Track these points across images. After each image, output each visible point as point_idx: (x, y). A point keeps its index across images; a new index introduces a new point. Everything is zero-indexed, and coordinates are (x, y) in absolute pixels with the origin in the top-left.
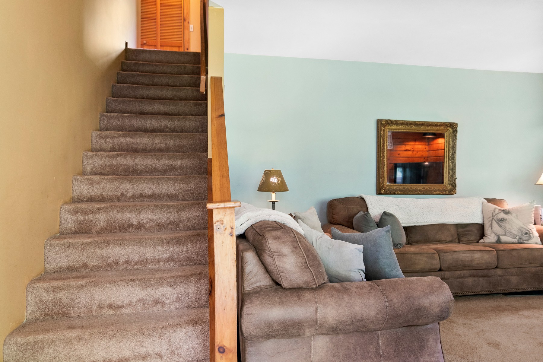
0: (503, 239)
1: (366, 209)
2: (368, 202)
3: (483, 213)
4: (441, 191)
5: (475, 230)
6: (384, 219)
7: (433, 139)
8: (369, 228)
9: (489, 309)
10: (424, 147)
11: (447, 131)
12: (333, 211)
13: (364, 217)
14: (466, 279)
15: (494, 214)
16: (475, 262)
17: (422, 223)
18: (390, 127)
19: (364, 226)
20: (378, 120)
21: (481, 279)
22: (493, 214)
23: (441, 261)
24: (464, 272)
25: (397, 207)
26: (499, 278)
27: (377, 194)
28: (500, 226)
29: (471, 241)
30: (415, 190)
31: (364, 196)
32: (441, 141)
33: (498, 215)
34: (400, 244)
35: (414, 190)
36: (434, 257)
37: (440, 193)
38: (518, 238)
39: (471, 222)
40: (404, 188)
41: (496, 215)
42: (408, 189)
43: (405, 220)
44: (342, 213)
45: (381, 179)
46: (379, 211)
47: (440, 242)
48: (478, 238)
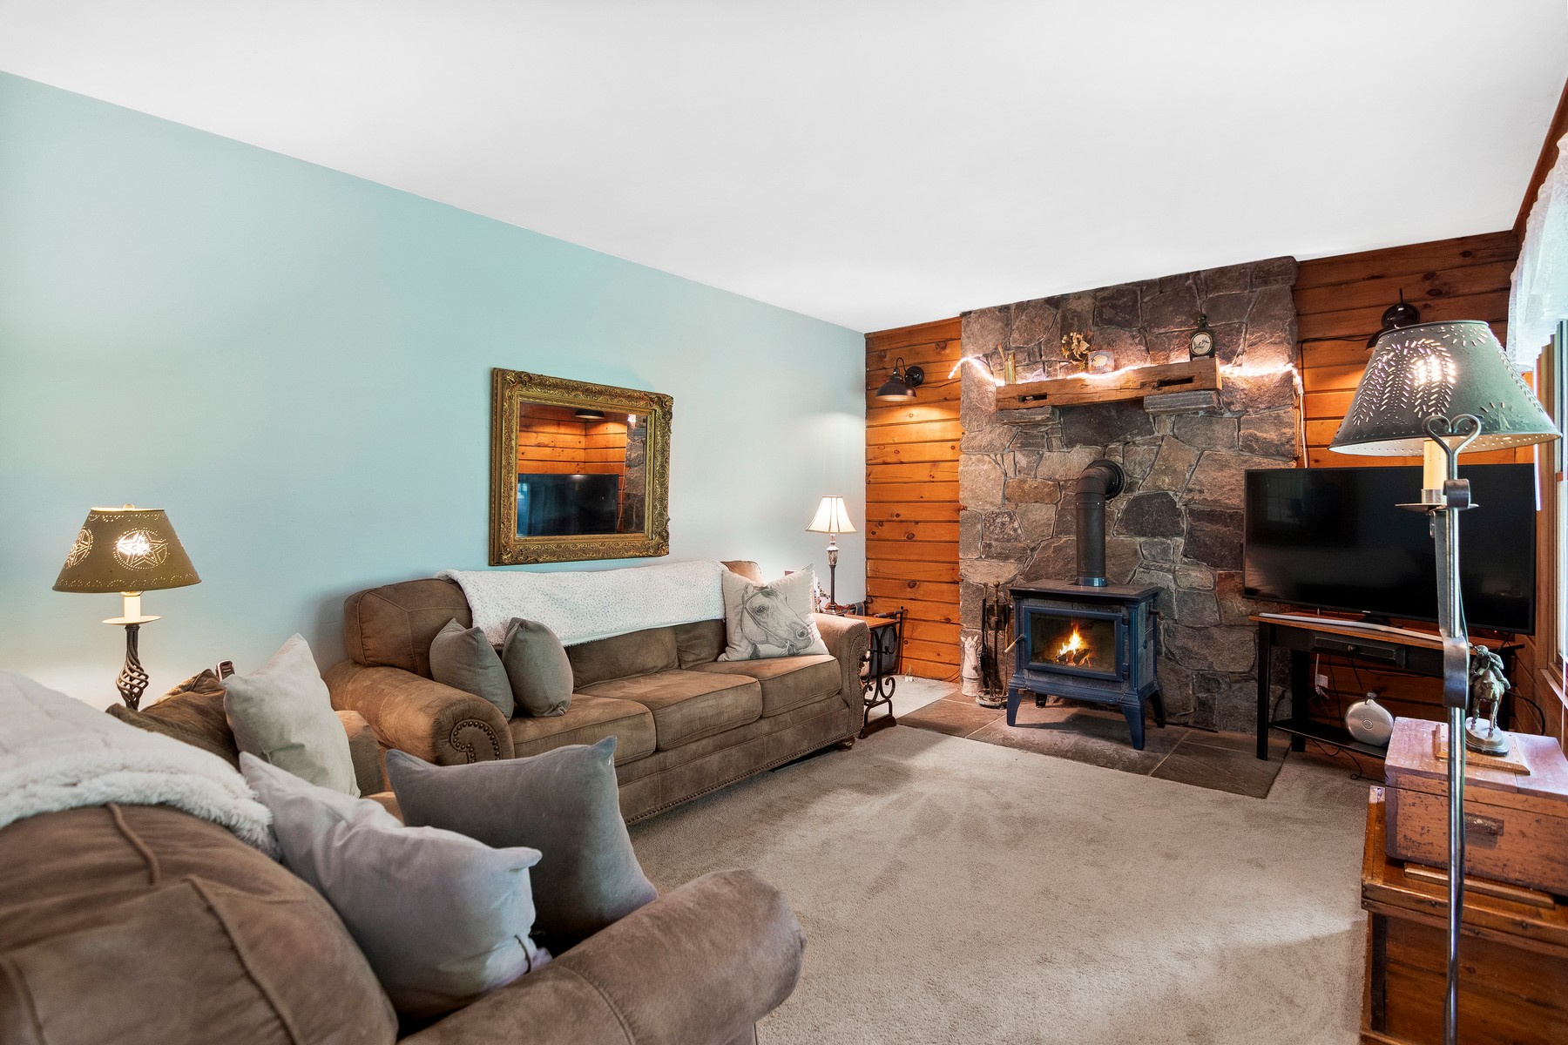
0: (764, 649)
1: (465, 611)
2: (470, 591)
3: (724, 597)
4: (638, 549)
5: (711, 635)
6: (521, 641)
7: (597, 423)
8: (480, 671)
9: (755, 816)
10: (578, 438)
11: (651, 413)
12: (365, 626)
13: (464, 640)
14: (707, 759)
15: (746, 598)
16: (725, 717)
17: (606, 633)
18: (524, 392)
19: (466, 667)
20: (494, 369)
21: (734, 751)
22: (743, 597)
23: (659, 729)
24: (704, 742)
25: (547, 598)
26: (765, 739)
27: (490, 565)
28: (757, 623)
29: (702, 659)
30: (584, 551)
31: (457, 575)
32: (613, 429)
33: (753, 599)
34: (564, 702)
35: (581, 549)
36: (645, 722)
37: (638, 554)
38: (788, 645)
39: (703, 618)
40: (559, 546)
41: (749, 599)
42: (567, 549)
43: (568, 630)
44: (394, 628)
45: (502, 526)
46: (502, 615)
47: (645, 672)
48: (716, 651)
